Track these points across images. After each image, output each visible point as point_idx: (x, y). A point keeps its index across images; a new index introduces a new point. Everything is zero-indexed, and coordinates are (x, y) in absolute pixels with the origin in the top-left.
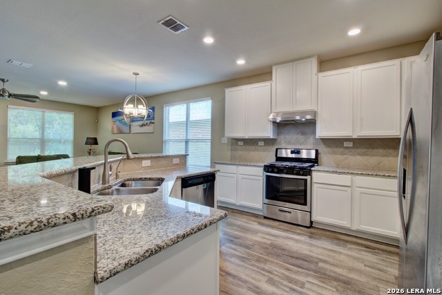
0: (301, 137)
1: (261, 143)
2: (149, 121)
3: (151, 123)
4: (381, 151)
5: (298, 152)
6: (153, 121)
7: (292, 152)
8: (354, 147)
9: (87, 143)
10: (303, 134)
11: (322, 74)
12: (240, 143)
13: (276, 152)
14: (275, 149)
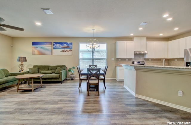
0: (139, 58)
1: (127, 60)
2: (69, 49)
3: (70, 50)
4: (156, 61)
5: (139, 62)
6: (72, 49)
7: (138, 62)
8: (151, 61)
9: (19, 61)
10: (139, 57)
11: (148, 42)
12: (119, 60)
13: (133, 63)
14: (131, 62)
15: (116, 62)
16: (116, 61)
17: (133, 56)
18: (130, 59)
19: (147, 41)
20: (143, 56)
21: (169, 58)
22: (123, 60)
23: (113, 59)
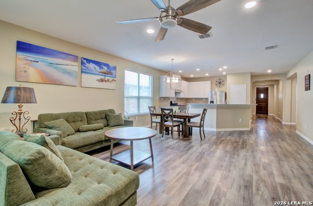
2: (112, 79)
6: (115, 79)
7: (174, 102)
12: (162, 99)
13: (171, 102)
14: (170, 101)
17: (173, 95)
18: (168, 98)
21: (189, 97)
22: (165, 98)
23: (157, 97)
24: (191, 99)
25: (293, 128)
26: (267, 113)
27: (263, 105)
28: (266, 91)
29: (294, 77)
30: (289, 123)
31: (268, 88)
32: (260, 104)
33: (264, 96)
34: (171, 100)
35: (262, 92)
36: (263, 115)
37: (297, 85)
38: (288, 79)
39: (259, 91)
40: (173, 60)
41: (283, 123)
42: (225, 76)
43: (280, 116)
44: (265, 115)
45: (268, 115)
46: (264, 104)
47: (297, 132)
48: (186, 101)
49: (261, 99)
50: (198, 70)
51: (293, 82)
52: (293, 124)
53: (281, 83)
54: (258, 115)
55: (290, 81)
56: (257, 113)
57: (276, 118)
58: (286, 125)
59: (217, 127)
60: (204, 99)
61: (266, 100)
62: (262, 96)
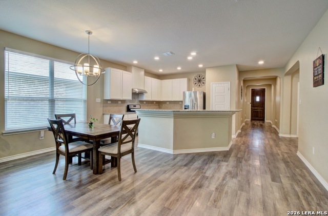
0: (134, 100)
1: (120, 102)
5: (135, 106)
8: (146, 103)
10: (134, 98)
11: (146, 77)
12: (109, 102)
13: (128, 107)
14: (126, 105)
15: (103, 107)
16: (104, 103)
17: (129, 97)
18: (123, 101)
19: (145, 75)
20: (138, 97)
21: (162, 100)
22: (114, 102)
23: (99, 100)
24: (165, 102)
25: (293, 143)
26: (263, 120)
27: (259, 109)
28: (262, 93)
29: (295, 71)
30: (288, 136)
31: (265, 89)
32: (256, 108)
33: (260, 99)
34: (129, 104)
35: (257, 95)
36: (258, 122)
37: (299, 83)
38: (287, 74)
39: (254, 93)
40: (89, 33)
41: (280, 135)
42: (204, 71)
43: (277, 124)
44: (261, 123)
45: (264, 123)
46: (261, 108)
47: (299, 154)
48: (159, 106)
49: (257, 102)
50: (157, 58)
51: (294, 79)
52: (293, 136)
53: (278, 81)
54: (253, 121)
55: (290, 77)
56: (252, 120)
57: (273, 126)
58: (284, 137)
59: (175, 148)
60: (168, 103)
61: (262, 103)
62: (258, 99)
